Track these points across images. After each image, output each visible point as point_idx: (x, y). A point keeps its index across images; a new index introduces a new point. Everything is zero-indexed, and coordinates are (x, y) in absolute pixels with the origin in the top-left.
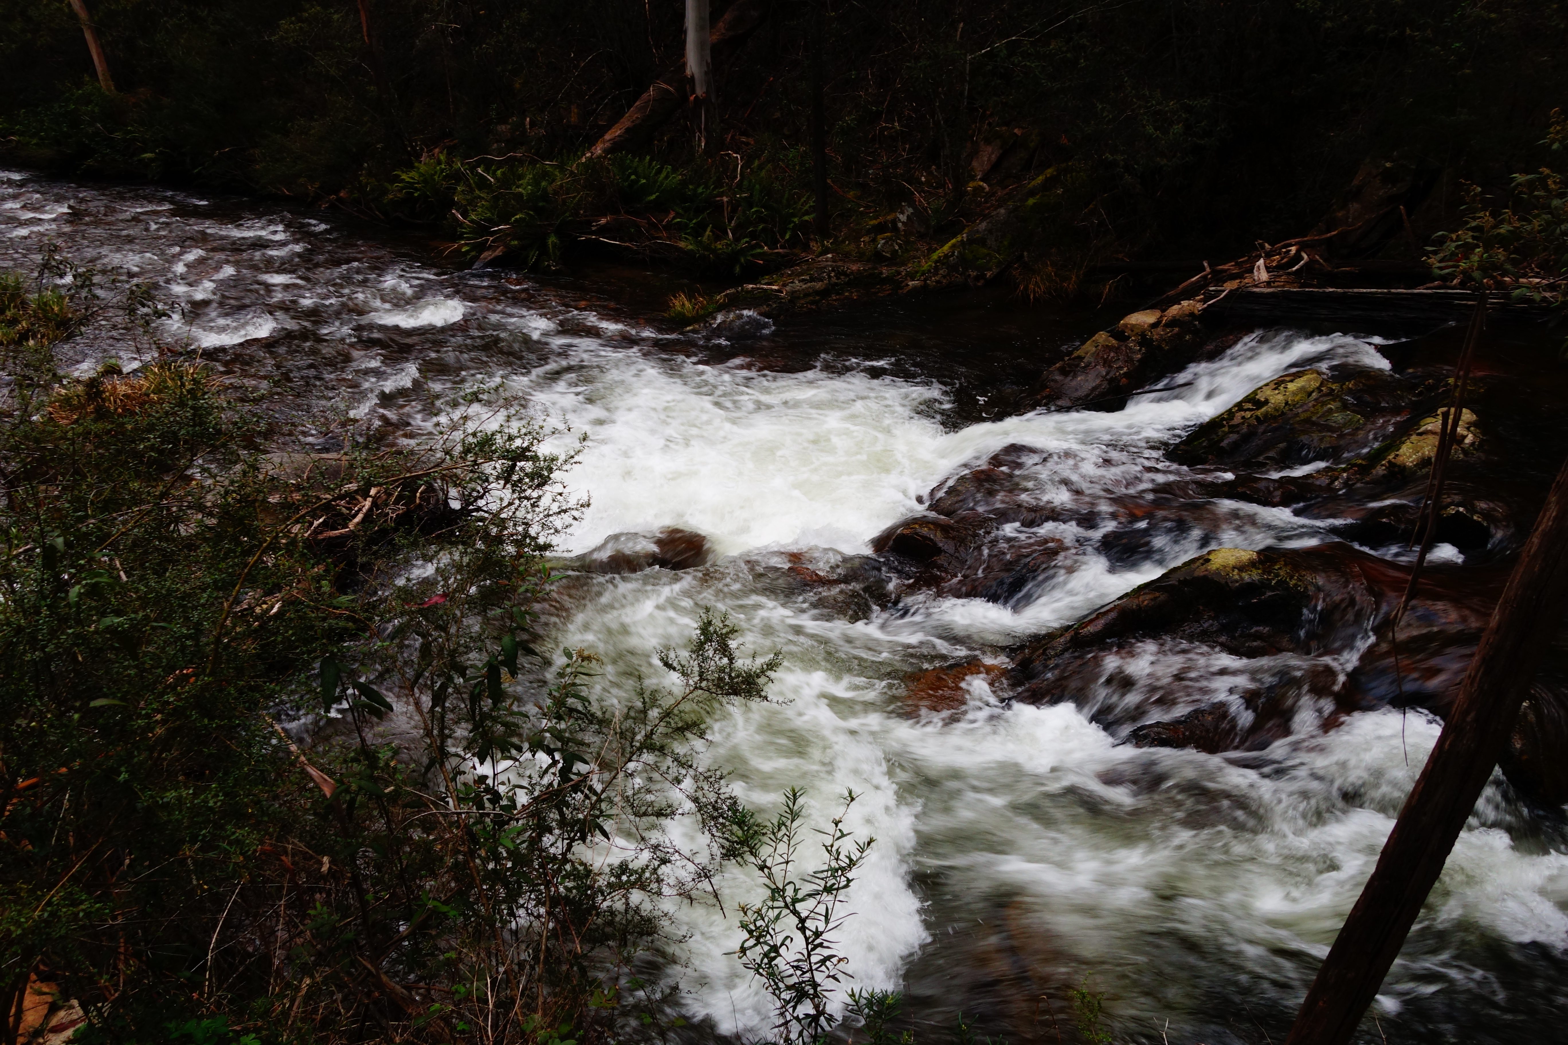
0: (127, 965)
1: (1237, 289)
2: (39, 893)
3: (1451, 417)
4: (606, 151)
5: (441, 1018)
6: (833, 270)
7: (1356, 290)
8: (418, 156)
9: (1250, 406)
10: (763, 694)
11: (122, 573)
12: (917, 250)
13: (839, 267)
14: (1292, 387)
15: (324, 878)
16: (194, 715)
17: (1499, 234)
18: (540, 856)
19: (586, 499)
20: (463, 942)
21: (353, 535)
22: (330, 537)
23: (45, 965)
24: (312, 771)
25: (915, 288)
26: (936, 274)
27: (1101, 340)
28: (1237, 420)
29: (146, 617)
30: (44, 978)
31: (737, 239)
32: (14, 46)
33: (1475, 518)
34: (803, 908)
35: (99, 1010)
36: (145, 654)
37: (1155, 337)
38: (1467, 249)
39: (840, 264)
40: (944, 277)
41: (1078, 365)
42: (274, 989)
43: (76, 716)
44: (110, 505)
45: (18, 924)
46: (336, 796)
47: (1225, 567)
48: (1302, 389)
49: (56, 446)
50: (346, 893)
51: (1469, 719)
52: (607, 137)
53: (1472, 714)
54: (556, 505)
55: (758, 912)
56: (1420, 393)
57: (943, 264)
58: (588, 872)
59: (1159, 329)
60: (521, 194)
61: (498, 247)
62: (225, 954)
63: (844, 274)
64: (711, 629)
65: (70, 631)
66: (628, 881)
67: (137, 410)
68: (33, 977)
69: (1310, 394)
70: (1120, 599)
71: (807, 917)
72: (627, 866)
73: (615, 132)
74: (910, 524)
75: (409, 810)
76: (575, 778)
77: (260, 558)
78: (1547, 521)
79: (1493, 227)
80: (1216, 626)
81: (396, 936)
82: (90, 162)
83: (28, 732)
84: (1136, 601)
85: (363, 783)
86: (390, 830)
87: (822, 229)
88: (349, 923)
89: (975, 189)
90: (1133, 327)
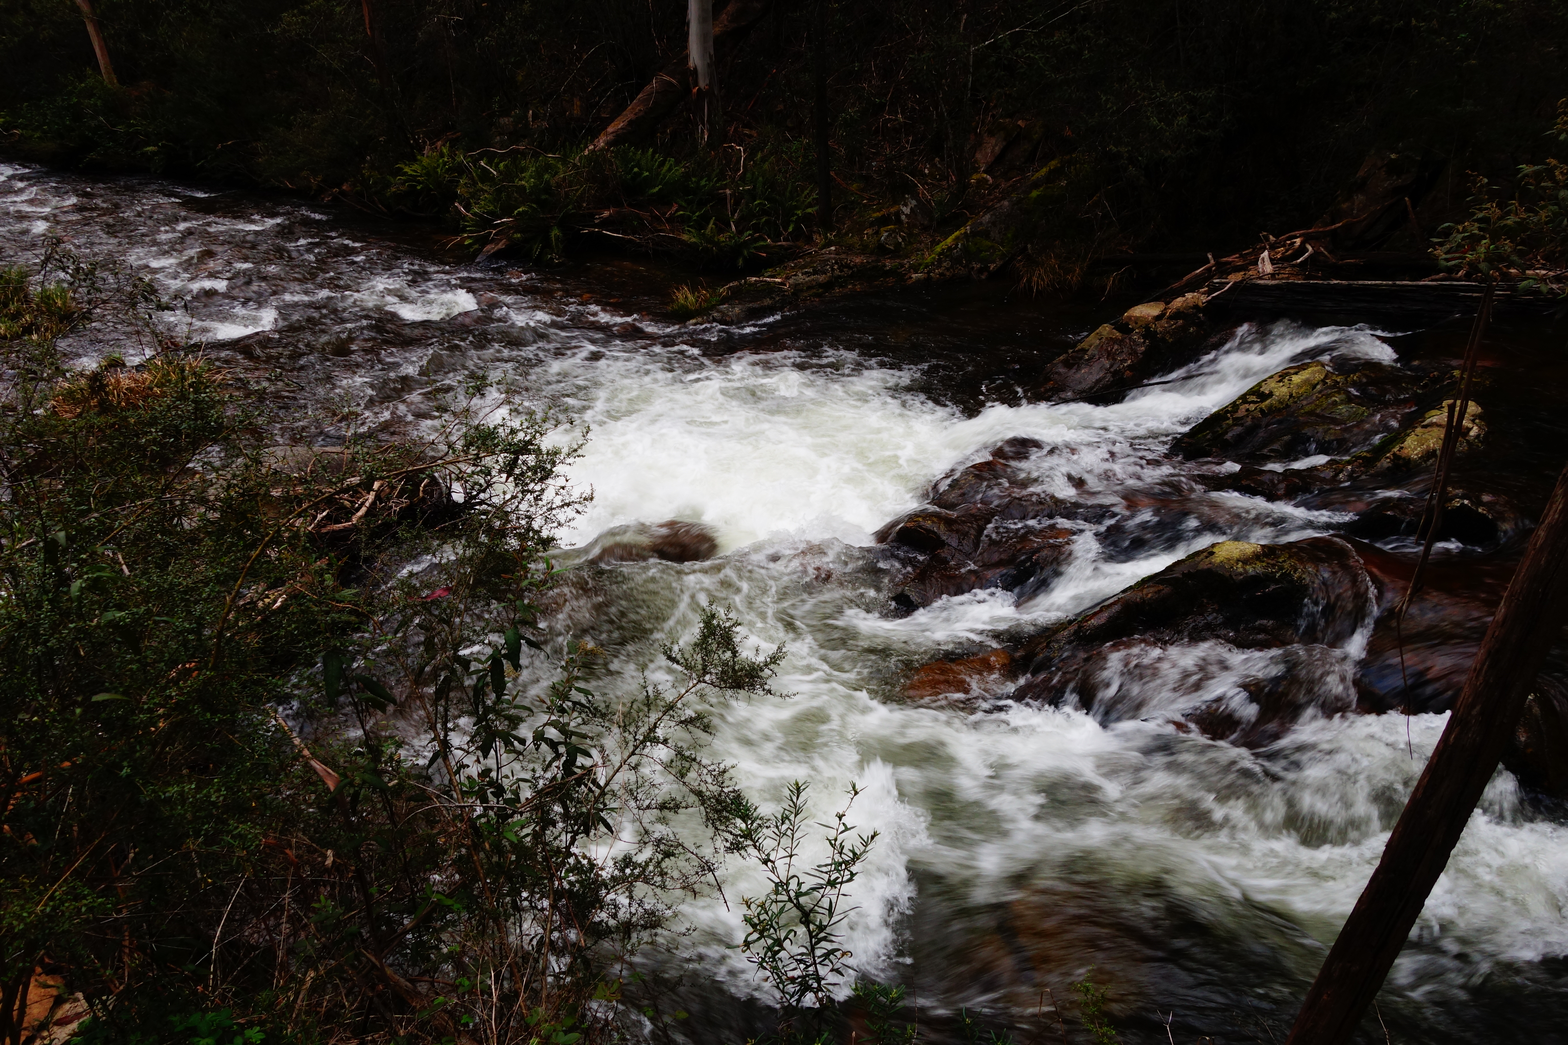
0: (132, 958)
1: (1241, 281)
2: (41, 887)
3: (1457, 409)
4: (609, 144)
5: (445, 1011)
6: (836, 263)
7: (1360, 282)
8: (421, 149)
9: (1254, 398)
10: (767, 687)
11: (124, 567)
12: (921, 242)
13: (842, 259)
14: (1296, 379)
15: (328, 871)
16: (197, 709)
17: (1506, 225)
18: (544, 850)
19: (590, 492)
20: (467, 935)
21: (356, 529)
22: (334, 531)
23: (50, 958)
24: (315, 764)
25: (918, 280)
26: (939, 267)
27: (1105, 333)
28: (1241, 412)
29: (148, 611)
30: (50, 971)
31: (740, 232)
32: (16, 39)
33: (1480, 510)
34: (808, 902)
35: (104, 1003)
36: (148, 648)
37: (1159, 329)
38: (1474, 240)
39: (843, 256)
40: (948, 269)
41: (1081, 358)
42: (278, 982)
43: (78, 711)
44: (113, 498)
45: (20, 919)
46: (340, 789)
47: (1229, 560)
48: (1306, 382)
49: (60, 440)
50: (350, 887)
51: (1474, 712)
52: (610, 129)
53: (1478, 708)
54: (559, 498)
55: (762, 905)
56: (1426, 385)
57: (947, 257)
58: (592, 866)
59: (1163, 321)
60: (523, 187)
61: (500, 240)
62: (230, 947)
63: (847, 266)
64: (715, 622)
65: (71, 626)
66: (632, 874)
67: (141, 403)
68: (39, 970)
69: (1314, 387)
70: (1124, 591)
71: (812, 910)
72: (630, 859)
73: (617, 125)
74: (913, 517)
75: (413, 804)
76: (578, 771)
77: (263, 551)
78: (1553, 513)
79: (1500, 219)
80: (1220, 619)
81: (400, 929)
82: (93, 155)
83: (30, 727)
84: (1140, 594)
85: (367, 777)
86: (394, 823)
87: (826, 222)
88: (353, 916)
89: (979, 181)
90: (1137, 320)
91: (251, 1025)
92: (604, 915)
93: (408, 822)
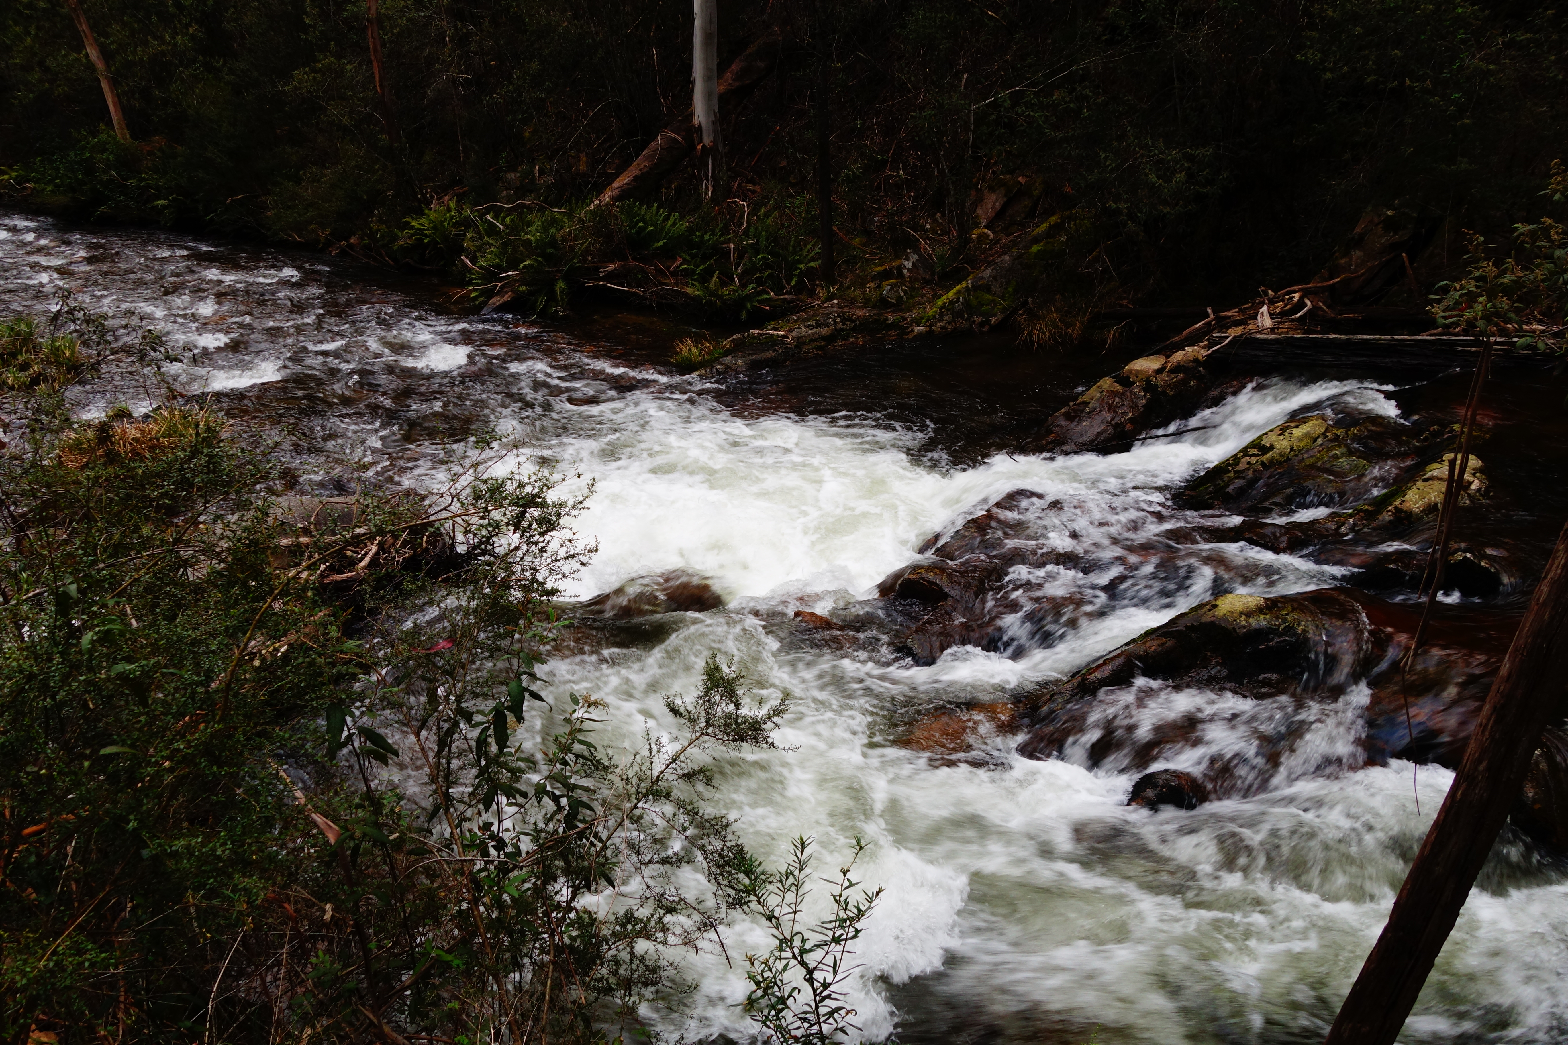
0: (127, 1013)
1: (1241, 336)
2: (45, 942)
3: (1458, 462)
4: (615, 199)
6: (839, 316)
7: (1359, 337)
8: (428, 204)
9: (1255, 451)
10: (769, 740)
11: (133, 619)
12: (922, 296)
13: (844, 313)
14: (1297, 432)
15: (326, 925)
16: (203, 762)
17: (1502, 283)
18: (544, 904)
19: (594, 544)
20: (467, 992)
21: (359, 579)
22: (336, 581)
23: (46, 1014)
24: (318, 818)
25: (920, 334)
26: (941, 320)
27: (1106, 386)
28: (1243, 465)
29: (157, 664)
30: (44, 1027)
31: (743, 286)
32: (31, 96)
33: (1483, 564)
34: (812, 959)
36: (155, 701)
37: (1160, 383)
38: (1471, 298)
39: (845, 309)
40: (949, 323)
41: (1082, 411)
42: (275, 1039)
43: (86, 764)
44: (118, 550)
45: (24, 974)
46: (340, 843)
47: (1232, 613)
48: (1307, 435)
49: (68, 491)
50: (348, 941)
51: (1481, 768)
52: (616, 184)
53: (1484, 764)
54: (564, 550)
55: (766, 962)
56: (1426, 439)
57: (948, 310)
58: (593, 921)
59: (1164, 375)
60: (530, 241)
61: (506, 293)
62: (228, 1003)
63: (850, 319)
64: (718, 674)
65: (82, 678)
66: (634, 930)
67: (148, 454)
68: (34, 1027)
69: (1315, 440)
70: (1127, 644)
71: (815, 968)
72: (632, 914)
73: (623, 180)
74: (915, 568)
75: (413, 857)
76: (581, 825)
78: (1555, 570)
79: (1496, 277)
80: (1225, 672)
81: (398, 986)
82: (103, 208)
83: (37, 778)
84: (1143, 647)
85: (368, 829)
86: (395, 878)
87: (828, 275)
88: (351, 972)
89: (979, 236)
90: (1137, 373)
92: (604, 971)
93: (408, 876)
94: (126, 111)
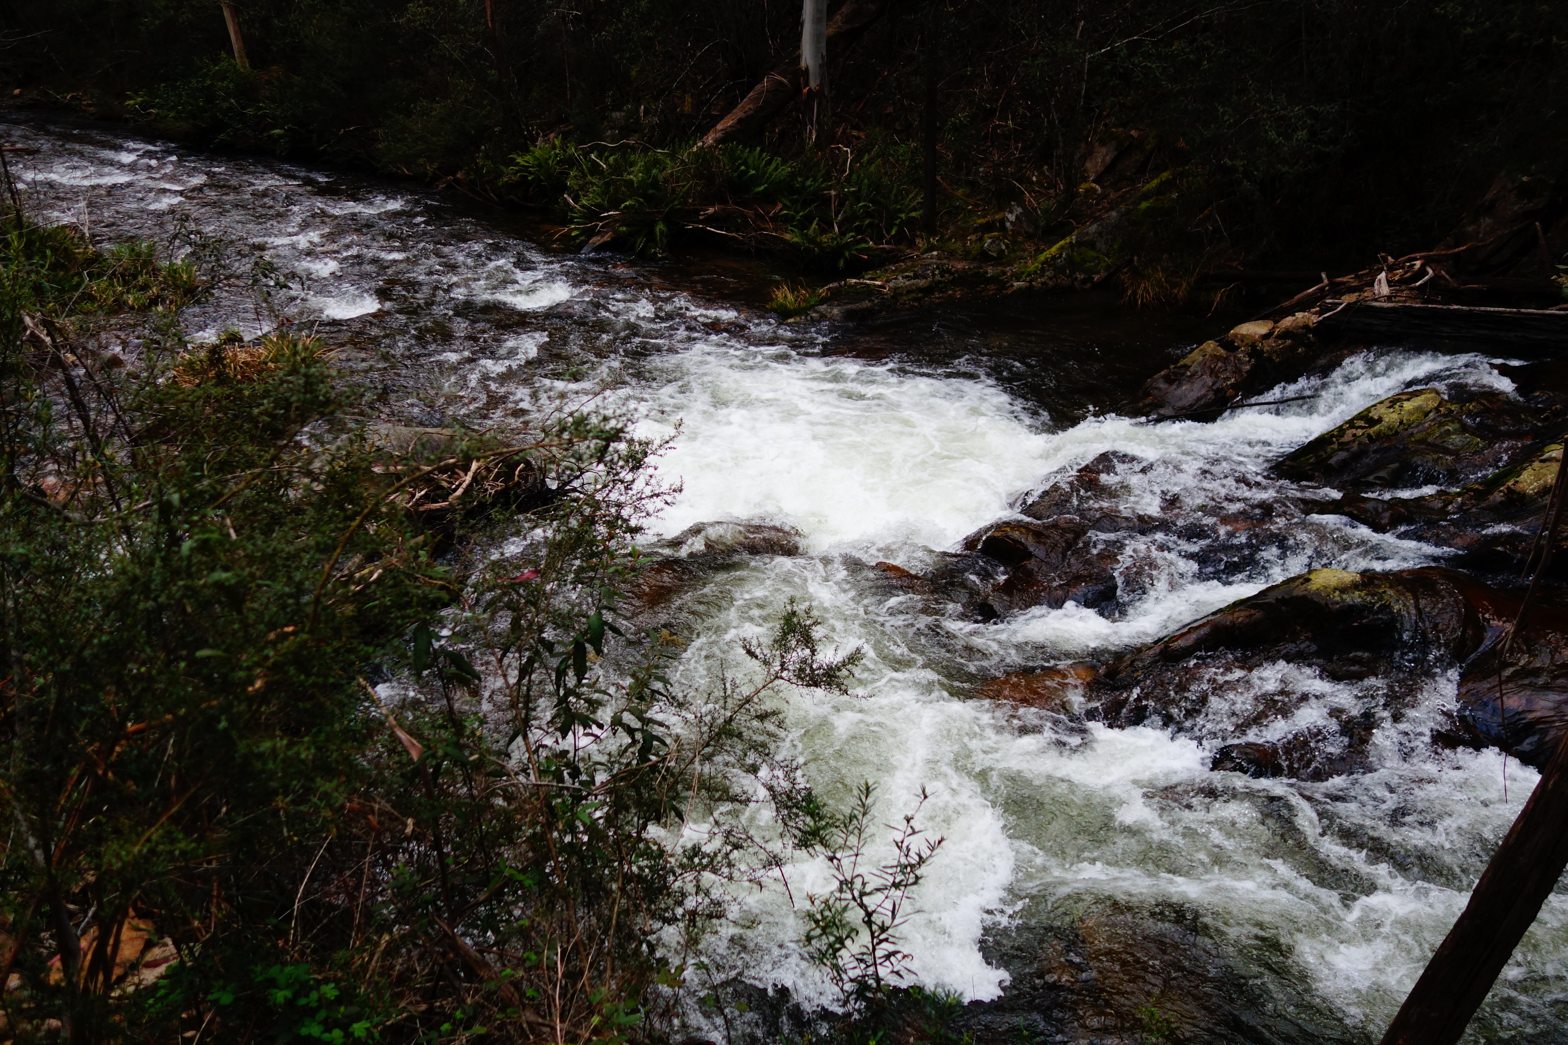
0: (219, 908)
1: (1356, 303)
2: (139, 830)
4: (718, 141)
5: (511, 983)
6: (938, 268)
7: (1482, 310)
8: (534, 141)
9: (1362, 423)
10: (843, 687)
11: (232, 531)
12: (1024, 251)
13: (943, 265)
14: (1408, 405)
15: (407, 839)
16: (292, 670)
18: (615, 833)
19: (678, 484)
20: (537, 911)
21: (451, 509)
22: (431, 510)
23: (143, 903)
24: (402, 735)
25: (1020, 289)
26: (1042, 276)
27: (1209, 350)
28: (1348, 436)
29: (252, 575)
30: (142, 915)
31: (842, 234)
34: (870, 902)
35: (191, 950)
36: (250, 610)
37: (1266, 348)
39: (945, 261)
40: (1050, 278)
41: (1183, 374)
42: (354, 943)
43: (182, 665)
44: (224, 467)
45: (118, 856)
46: (423, 761)
47: (1325, 587)
48: (1418, 409)
49: (178, 408)
52: (719, 127)
55: (826, 902)
56: (1546, 418)
57: (1050, 266)
58: (661, 852)
59: (1271, 341)
60: (632, 181)
61: (606, 233)
62: (311, 906)
63: (949, 271)
64: (795, 620)
65: (181, 583)
66: (700, 863)
67: (255, 377)
68: (132, 913)
69: (1427, 414)
70: (1214, 614)
71: (875, 911)
72: (699, 849)
73: (728, 122)
74: (1000, 526)
75: (491, 778)
76: (654, 759)
77: (361, 526)
80: (1314, 648)
81: (473, 900)
82: (222, 136)
83: (138, 677)
84: (1230, 617)
85: (450, 750)
86: (472, 797)
87: (929, 226)
88: (429, 885)
89: (1087, 190)
90: (1243, 337)
91: (326, 981)
92: (671, 902)
93: (486, 797)
94: (245, 39)
